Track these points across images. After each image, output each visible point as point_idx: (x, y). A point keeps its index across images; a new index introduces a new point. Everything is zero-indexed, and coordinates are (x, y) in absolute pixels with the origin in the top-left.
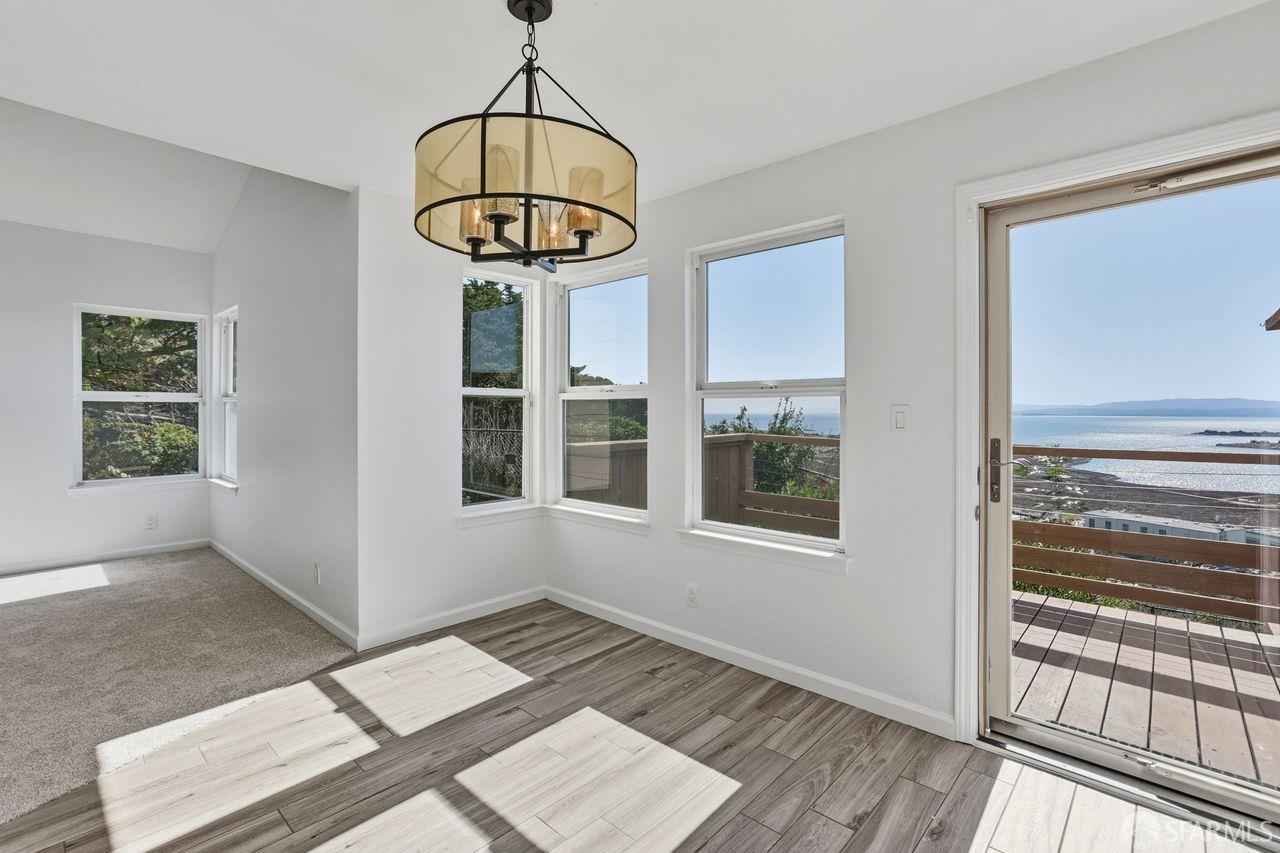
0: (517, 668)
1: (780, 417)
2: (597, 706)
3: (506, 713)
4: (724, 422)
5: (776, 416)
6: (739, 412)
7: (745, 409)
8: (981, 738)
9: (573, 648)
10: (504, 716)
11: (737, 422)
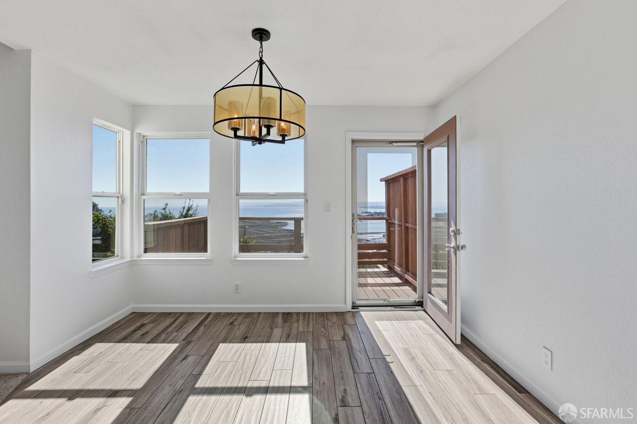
0: (163, 342)
1: (186, 208)
2: (224, 341)
3: (184, 359)
4: (156, 211)
5: (184, 208)
6: (164, 206)
7: (167, 204)
8: (352, 309)
9: (182, 326)
10: (185, 361)
11: (163, 211)
